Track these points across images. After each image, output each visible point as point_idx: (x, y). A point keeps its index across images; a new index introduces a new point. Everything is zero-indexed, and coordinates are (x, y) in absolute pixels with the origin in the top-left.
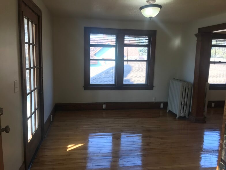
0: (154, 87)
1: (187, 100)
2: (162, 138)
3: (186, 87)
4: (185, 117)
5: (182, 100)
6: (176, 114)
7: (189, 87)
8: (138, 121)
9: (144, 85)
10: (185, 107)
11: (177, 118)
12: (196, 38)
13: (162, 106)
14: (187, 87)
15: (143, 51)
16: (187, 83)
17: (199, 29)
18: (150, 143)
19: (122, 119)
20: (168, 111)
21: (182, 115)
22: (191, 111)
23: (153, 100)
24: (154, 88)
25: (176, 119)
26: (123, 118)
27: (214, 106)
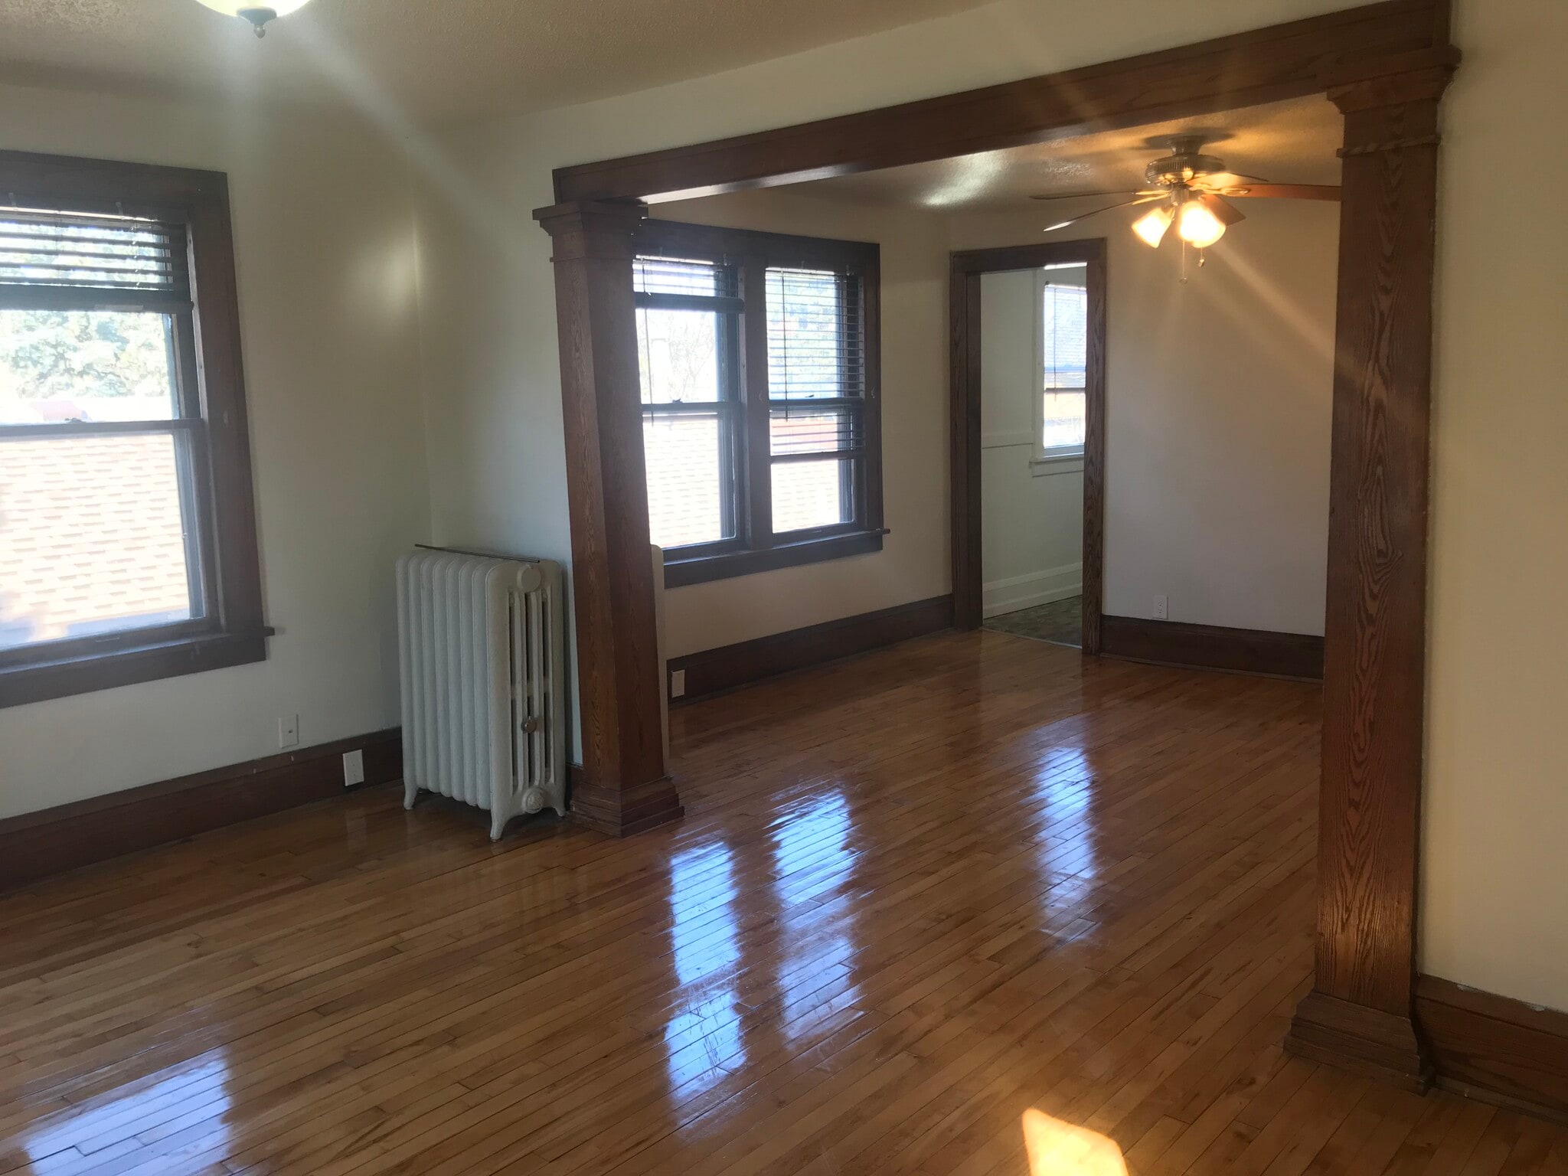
0: (271, 632)
1: (546, 685)
2: (451, 1038)
3: (527, 597)
4: (547, 812)
5: (513, 693)
6: (482, 805)
7: (544, 592)
8: (193, 951)
9: (180, 636)
10: (538, 737)
11: (495, 832)
12: (542, 243)
13: (353, 767)
14: (533, 598)
15: (35, 363)
16: (528, 565)
17: (561, 176)
18: (378, 1109)
19: (32, 984)
20: (408, 801)
21: (528, 802)
22: (578, 758)
23: (276, 741)
24: (274, 644)
25: (489, 841)
26: (37, 974)
27: (682, 692)
